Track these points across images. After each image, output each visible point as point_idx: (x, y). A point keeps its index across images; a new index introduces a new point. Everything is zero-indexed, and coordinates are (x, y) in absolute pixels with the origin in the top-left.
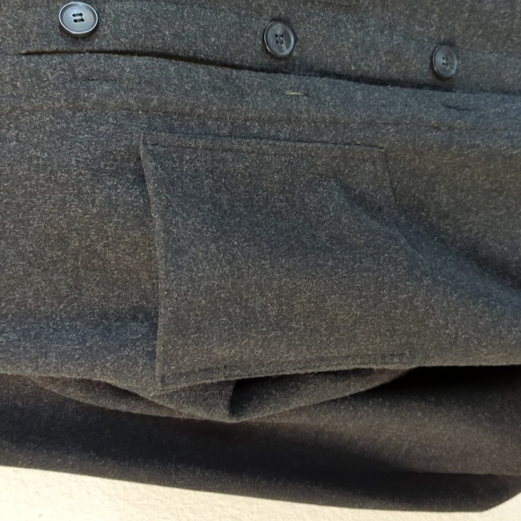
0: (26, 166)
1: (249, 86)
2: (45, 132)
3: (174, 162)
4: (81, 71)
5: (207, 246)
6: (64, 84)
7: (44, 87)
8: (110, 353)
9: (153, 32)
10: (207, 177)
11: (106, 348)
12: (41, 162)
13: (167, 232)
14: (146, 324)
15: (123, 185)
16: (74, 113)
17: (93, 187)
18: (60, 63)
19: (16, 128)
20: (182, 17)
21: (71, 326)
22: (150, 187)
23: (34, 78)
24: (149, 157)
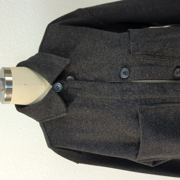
0: (110, 114)
1: (168, 88)
2: (115, 106)
3: (146, 113)
4: (124, 88)
5: (153, 137)
6: (120, 92)
7: (115, 93)
8: (126, 154)
9: (144, 75)
10: (154, 115)
11: (125, 153)
12: (114, 114)
13: (143, 134)
14: (135, 147)
15: (133, 120)
16: (122, 100)
17: (126, 120)
18: (119, 86)
19: (108, 103)
20: (152, 69)
21: (117, 146)
22: (140, 121)
23: (113, 90)
24: (140, 113)
